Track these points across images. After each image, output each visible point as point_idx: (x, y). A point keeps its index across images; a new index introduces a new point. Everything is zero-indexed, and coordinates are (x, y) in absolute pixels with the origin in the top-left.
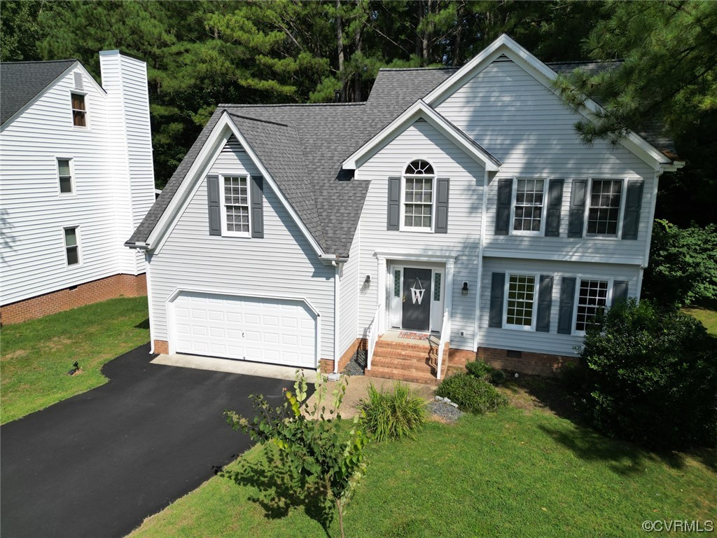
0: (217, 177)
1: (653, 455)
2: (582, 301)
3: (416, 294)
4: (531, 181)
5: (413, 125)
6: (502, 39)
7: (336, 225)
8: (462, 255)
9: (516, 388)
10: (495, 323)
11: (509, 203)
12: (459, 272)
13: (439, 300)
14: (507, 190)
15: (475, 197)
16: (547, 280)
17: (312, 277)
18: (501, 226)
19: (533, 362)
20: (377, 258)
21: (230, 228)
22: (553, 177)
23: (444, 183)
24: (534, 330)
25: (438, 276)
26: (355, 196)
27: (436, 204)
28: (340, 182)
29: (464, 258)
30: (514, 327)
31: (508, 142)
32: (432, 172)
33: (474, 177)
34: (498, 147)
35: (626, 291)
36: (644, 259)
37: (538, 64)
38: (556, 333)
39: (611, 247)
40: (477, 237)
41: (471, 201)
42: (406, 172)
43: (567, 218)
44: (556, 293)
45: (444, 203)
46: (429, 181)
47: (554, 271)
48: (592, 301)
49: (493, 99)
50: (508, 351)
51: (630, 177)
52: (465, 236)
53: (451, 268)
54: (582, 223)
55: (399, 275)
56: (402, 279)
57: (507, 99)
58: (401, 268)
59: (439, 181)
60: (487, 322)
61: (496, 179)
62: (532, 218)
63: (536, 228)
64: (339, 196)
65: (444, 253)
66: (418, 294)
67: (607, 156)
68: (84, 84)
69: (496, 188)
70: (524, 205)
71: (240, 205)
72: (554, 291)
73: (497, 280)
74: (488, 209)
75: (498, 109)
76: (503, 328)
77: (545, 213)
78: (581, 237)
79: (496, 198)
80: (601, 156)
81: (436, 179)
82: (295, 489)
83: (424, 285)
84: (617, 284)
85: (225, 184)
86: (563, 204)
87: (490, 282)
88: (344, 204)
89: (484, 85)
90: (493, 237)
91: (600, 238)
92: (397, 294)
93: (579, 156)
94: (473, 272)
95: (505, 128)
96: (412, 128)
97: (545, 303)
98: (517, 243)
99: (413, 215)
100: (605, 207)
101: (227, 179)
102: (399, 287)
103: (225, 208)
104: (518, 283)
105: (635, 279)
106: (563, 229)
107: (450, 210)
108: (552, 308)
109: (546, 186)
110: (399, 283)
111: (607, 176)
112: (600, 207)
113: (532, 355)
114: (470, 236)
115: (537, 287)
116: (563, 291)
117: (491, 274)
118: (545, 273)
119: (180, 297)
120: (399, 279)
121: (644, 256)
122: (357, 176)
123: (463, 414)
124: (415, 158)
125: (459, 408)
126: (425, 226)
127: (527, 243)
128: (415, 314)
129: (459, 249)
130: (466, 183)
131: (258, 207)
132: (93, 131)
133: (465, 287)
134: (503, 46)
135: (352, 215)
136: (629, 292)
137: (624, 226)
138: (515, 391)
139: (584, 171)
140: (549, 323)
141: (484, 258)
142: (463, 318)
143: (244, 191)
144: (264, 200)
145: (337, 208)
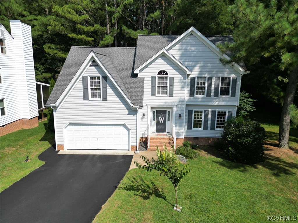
0: (87, 77)
1: (248, 166)
2: (218, 118)
3: (161, 119)
4: (201, 78)
5: (160, 57)
6: (192, 28)
7: (135, 95)
8: (179, 104)
9: (200, 150)
10: (189, 128)
11: (194, 86)
12: (178, 110)
13: (169, 121)
14: (194, 81)
15: (183, 83)
16: (207, 112)
17: (128, 115)
18: (192, 94)
19: (202, 141)
20: (147, 107)
21: (92, 97)
22: (209, 76)
23: (172, 79)
24: (203, 129)
25: (169, 112)
26: (140, 84)
27: (169, 86)
28: (133, 78)
29: (179, 105)
30: (196, 129)
31: (194, 64)
32: (167, 75)
33: (182, 76)
34: (190, 66)
35: (232, 114)
36: (237, 103)
37: (204, 37)
38: (210, 130)
39: (228, 100)
40: (184, 98)
41: (181, 85)
42: (158, 75)
43: (213, 90)
44: (210, 116)
45: (172, 86)
46: (166, 78)
47: (209, 109)
48: (221, 118)
49: (188, 49)
50: (194, 137)
51: (233, 76)
52: (180, 97)
53: (175, 109)
54: (218, 92)
55: (154, 113)
56: (156, 114)
57: (193, 49)
58: (155, 110)
59: (170, 78)
60: (187, 128)
61: (190, 77)
62: (202, 91)
63: (204, 94)
64: (134, 84)
65: (172, 104)
66: (162, 119)
67: (226, 69)
68: (5, 35)
69: (190, 80)
70: (199, 86)
71: (97, 88)
72: (209, 115)
73: (190, 113)
74: (187, 87)
75: (190, 52)
76: (192, 129)
77: (206, 89)
78: (218, 96)
79: (190, 84)
80: (224, 69)
81: (169, 77)
82: (147, 190)
83: (164, 116)
84: (229, 112)
85: (90, 80)
86: (212, 85)
87: (188, 113)
88: (136, 87)
89: (185, 44)
90: (189, 98)
91: (224, 97)
92: (154, 120)
93: (217, 69)
94: (182, 110)
95: (193, 59)
96: (160, 58)
97: (206, 120)
98: (197, 99)
99: (161, 90)
100: (225, 86)
101: (91, 78)
102: (154, 117)
103: (90, 89)
104: (197, 113)
105: (234, 110)
106: (212, 94)
107: (174, 88)
108: (209, 121)
109: (207, 79)
110: (154, 116)
111: (226, 76)
112: (224, 86)
113: (202, 138)
114: (181, 97)
115: (203, 114)
116: (212, 115)
117: (188, 111)
118: (206, 109)
119: (69, 126)
120: (154, 114)
121: (237, 102)
122: (139, 76)
123: (187, 160)
124: (161, 69)
125: (185, 158)
126: (165, 94)
127: (200, 99)
128: (161, 127)
129: (177, 102)
130: (180, 79)
131: (105, 89)
132: (9, 56)
133: (180, 116)
134: (192, 31)
135: (141, 91)
136: (233, 114)
137: (231, 93)
138: (200, 151)
139: (219, 74)
140: (207, 126)
141: (186, 105)
142: (179, 127)
143: (99, 82)
144: (108, 86)
145: (134, 88)
